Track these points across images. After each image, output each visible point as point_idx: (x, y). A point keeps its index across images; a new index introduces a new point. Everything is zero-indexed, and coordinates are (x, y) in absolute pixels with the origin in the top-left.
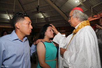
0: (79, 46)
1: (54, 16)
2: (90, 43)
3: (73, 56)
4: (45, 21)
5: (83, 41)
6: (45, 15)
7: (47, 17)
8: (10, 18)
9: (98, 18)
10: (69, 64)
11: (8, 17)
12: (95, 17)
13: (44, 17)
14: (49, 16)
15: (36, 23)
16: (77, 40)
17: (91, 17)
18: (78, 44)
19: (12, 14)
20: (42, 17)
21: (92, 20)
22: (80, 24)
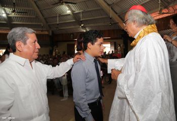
0: (140, 62)
1: (90, 11)
2: (157, 57)
3: (132, 79)
4: (74, 21)
5: (145, 55)
6: (74, 9)
7: (77, 12)
8: (7, 14)
9: (169, 15)
10: (125, 91)
11: (3, 12)
12: (165, 12)
13: (73, 11)
14: (81, 11)
15: (58, 24)
16: (137, 55)
17: (158, 12)
18: (138, 60)
19: (10, 8)
20: (69, 12)
21: (158, 18)
22: (141, 31)
